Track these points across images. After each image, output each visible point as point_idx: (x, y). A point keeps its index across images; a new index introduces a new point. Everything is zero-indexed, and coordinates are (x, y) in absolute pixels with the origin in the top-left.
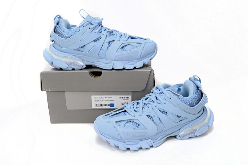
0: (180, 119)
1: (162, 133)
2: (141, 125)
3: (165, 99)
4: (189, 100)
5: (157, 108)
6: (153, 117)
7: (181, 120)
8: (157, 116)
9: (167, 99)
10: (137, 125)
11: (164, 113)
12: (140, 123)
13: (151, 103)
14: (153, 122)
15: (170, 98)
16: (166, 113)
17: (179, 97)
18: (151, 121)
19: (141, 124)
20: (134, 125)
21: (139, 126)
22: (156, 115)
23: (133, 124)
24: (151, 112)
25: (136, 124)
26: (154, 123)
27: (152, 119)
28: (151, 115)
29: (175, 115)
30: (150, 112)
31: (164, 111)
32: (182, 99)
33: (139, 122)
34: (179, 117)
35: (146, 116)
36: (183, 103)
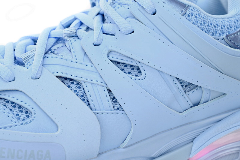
0: (194, 95)
1: (121, 150)
2: (37, 114)
3: (134, 17)
4: (226, 24)
5: (103, 50)
6: (84, 85)
7: (195, 101)
8: (100, 80)
9: (138, 15)
10: (23, 115)
11: (128, 69)
12: (33, 105)
13: (82, 32)
14: (83, 104)
15: (150, 11)
16: (135, 72)
17: (189, 12)
18: (78, 99)
19: (36, 108)
20: (11, 115)
21: (30, 119)
22: (95, 77)
23: (7, 110)
24: (78, 65)
25: (16, 110)
26: (88, 108)
27: (80, 91)
28: (78, 79)
29: (170, 80)
30: (74, 65)
31: (129, 63)
32: (200, 19)
33: (29, 102)
34: (188, 86)
35: (59, 81)
36: (203, 32)
